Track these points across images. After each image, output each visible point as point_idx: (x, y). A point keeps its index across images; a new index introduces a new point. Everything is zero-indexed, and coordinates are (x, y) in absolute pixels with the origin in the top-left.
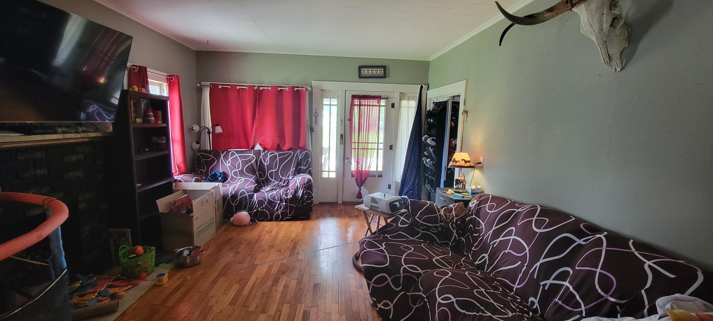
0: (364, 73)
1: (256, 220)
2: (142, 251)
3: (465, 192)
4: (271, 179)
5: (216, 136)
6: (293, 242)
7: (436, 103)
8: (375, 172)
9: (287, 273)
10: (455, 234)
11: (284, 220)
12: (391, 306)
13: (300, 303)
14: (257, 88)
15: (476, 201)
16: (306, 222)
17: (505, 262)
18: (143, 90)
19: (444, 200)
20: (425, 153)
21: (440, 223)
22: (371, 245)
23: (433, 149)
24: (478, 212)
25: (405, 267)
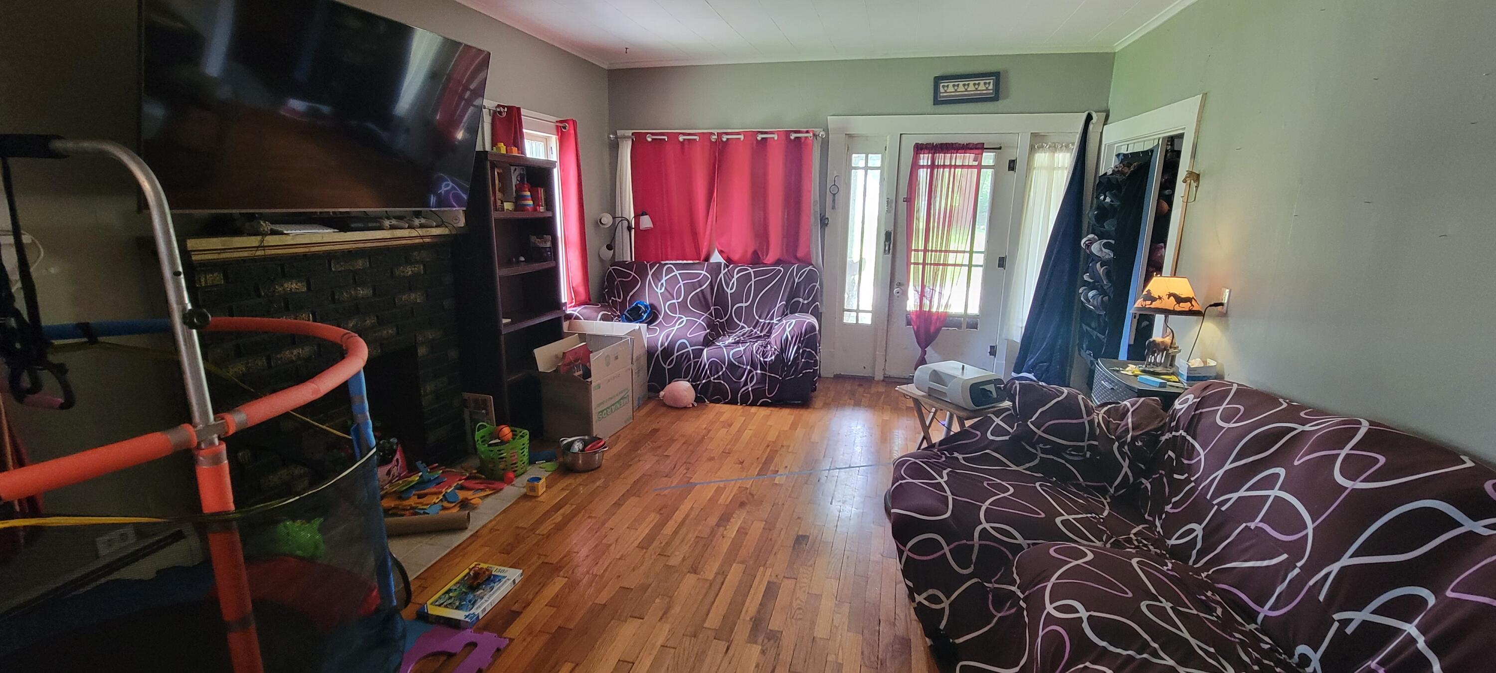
0: (946, 92)
1: (706, 400)
2: (510, 435)
3: (1173, 374)
4: (738, 322)
5: (641, 236)
6: (769, 448)
7: (1124, 155)
8: (960, 316)
9: (748, 507)
10: (1126, 469)
11: (758, 404)
12: (946, 604)
13: (764, 566)
14: (716, 137)
15: (1193, 396)
16: (801, 412)
17: (1246, 550)
18: (513, 150)
19: (1112, 389)
20: (1086, 277)
21: (1088, 440)
22: (916, 471)
23: (1106, 268)
24: (1193, 423)
25: (985, 528)
